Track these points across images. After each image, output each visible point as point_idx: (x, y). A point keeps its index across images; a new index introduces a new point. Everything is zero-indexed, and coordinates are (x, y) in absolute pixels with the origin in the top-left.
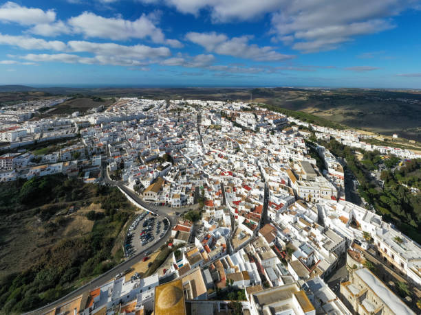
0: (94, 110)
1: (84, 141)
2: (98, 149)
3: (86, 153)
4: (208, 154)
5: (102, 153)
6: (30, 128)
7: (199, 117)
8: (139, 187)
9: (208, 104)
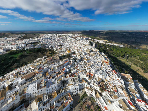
7: (66, 38)
8: (57, 49)
9: (68, 35)
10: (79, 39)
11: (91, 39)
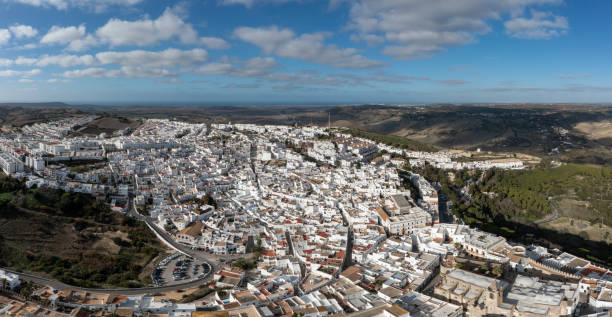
0: (120, 132)
1: (111, 166)
2: (125, 178)
3: (113, 180)
4: (268, 198)
5: (129, 183)
6: (67, 144)
7: (253, 149)
8: (170, 227)
9: (266, 131)
10: (328, 153)
11: (392, 151)
